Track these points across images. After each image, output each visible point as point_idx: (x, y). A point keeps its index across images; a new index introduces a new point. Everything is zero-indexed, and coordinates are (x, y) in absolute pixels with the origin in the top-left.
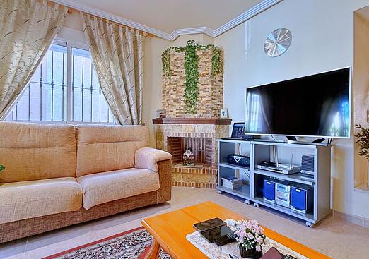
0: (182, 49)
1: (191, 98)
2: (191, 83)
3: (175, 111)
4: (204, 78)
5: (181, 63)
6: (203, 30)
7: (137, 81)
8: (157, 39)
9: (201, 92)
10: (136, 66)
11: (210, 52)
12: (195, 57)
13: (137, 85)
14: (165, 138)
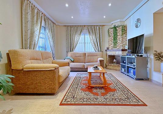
0: (113, 28)
1: (115, 43)
2: (115, 38)
3: (111, 47)
4: (119, 36)
5: (112, 33)
6: (119, 20)
7: (100, 39)
8: (106, 26)
9: (118, 41)
10: (100, 35)
11: (121, 27)
12: (116, 30)
13: (100, 41)
14: (108, 55)
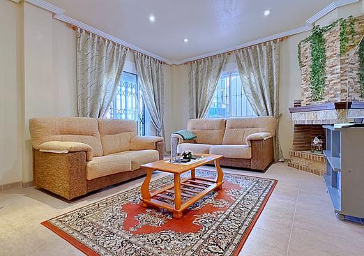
0: (310, 38)
1: (317, 85)
3: (305, 100)
4: (332, 60)
5: (309, 53)
8: (291, 38)
9: (328, 75)
11: (338, 28)
14: (293, 125)
